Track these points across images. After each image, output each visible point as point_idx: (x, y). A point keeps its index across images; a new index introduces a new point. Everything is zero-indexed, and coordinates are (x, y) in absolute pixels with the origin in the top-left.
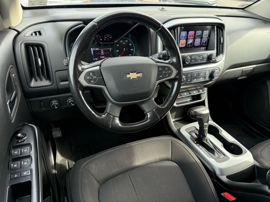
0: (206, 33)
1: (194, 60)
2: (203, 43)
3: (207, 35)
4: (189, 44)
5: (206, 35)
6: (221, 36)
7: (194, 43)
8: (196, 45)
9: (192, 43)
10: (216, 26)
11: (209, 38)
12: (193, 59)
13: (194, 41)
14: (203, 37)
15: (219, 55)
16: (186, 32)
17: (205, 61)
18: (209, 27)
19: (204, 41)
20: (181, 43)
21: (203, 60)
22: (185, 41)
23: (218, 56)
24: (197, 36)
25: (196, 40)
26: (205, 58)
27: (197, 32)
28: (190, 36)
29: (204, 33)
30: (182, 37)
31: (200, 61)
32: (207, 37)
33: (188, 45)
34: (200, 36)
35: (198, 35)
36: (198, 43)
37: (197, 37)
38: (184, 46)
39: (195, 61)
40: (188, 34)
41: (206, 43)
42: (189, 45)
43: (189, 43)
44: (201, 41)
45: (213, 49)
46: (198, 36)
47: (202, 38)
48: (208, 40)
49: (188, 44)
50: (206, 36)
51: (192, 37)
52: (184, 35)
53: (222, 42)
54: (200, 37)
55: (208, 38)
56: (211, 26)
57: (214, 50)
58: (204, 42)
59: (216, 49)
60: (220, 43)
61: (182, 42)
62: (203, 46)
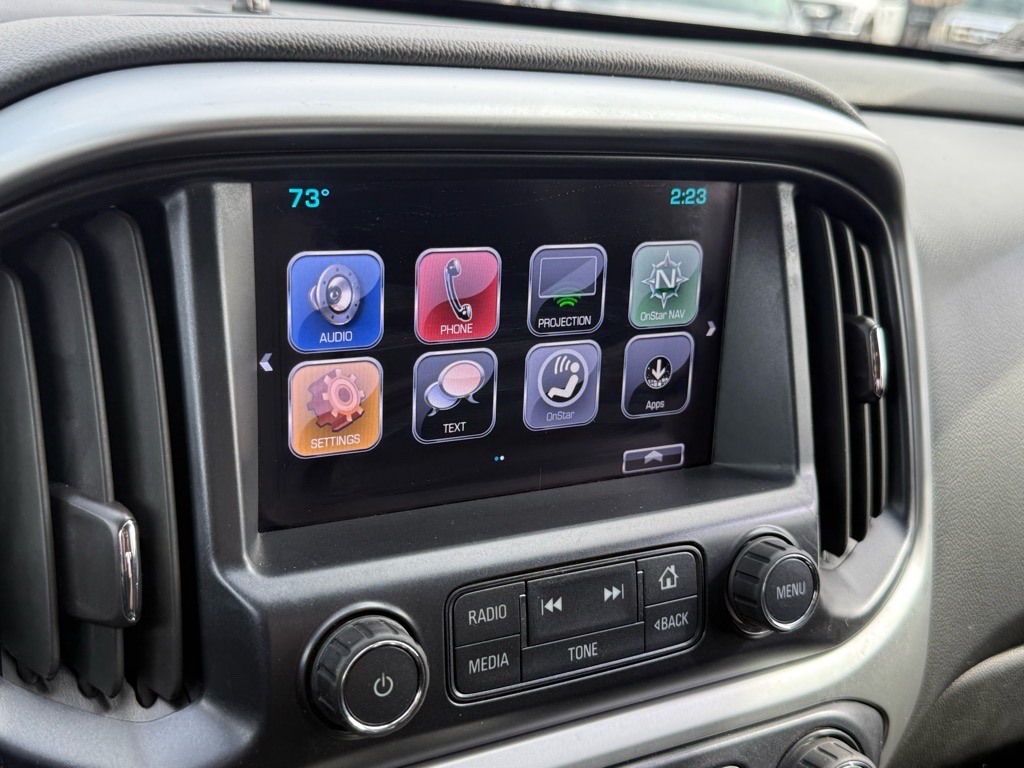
0: (667, 269)
1: (497, 650)
2: (642, 394)
3: (680, 289)
4: (445, 416)
5: (675, 295)
6: (868, 312)
7: (512, 394)
8: (551, 423)
9: (483, 394)
10: (786, 192)
11: (719, 333)
12: (488, 640)
13: (511, 372)
14: (637, 316)
15: (859, 535)
16: (371, 262)
17: (682, 648)
18: (696, 196)
19: (658, 373)
20: (316, 401)
21: (647, 629)
22: (368, 374)
23: (851, 543)
24: (550, 308)
25: (541, 358)
26: (668, 611)
27: (544, 257)
28: (444, 313)
29: (647, 274)
30: (319, 320)
31: (590, 651)
32: (687, 313)
33: (434, 422)
34: (587, 305)
35: (566, 291)
36: (567, 393)
37: (544, 322)
38: (367, 437)
39: (519, 658)
40: (400, 279)
41: (672, 391)
42: (448, 427)
43: (439, 403)
44: (611, 369)
45: (776, 468)
46: (567, 311)
47: (614, 332)
48: (710, 354)
49: (424, 406)
50: (672, 304)
51: (478, 320)
52: (346, 299)
53: (881, 383)
54: (587, 320)
55: (696, 328)
56: (723, 189)
57: (786, 480)
58: (659, 379)
59: (808, 473)
60: (861, 391)
61: (318, 388)
62: (650, 430)
